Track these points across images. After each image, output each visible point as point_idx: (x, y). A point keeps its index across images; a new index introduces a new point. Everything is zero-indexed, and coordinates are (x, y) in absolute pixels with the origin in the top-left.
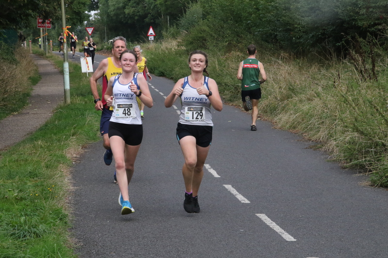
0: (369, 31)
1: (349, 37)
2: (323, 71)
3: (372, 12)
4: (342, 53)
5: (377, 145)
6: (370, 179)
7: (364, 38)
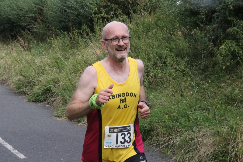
0: (26, 28)
1: (17, 30)
2: (5, 46)
3: (26, 19)
4: (14, 37)
5: (31, 82)
6: (28, 98)
7: (24, 31)
